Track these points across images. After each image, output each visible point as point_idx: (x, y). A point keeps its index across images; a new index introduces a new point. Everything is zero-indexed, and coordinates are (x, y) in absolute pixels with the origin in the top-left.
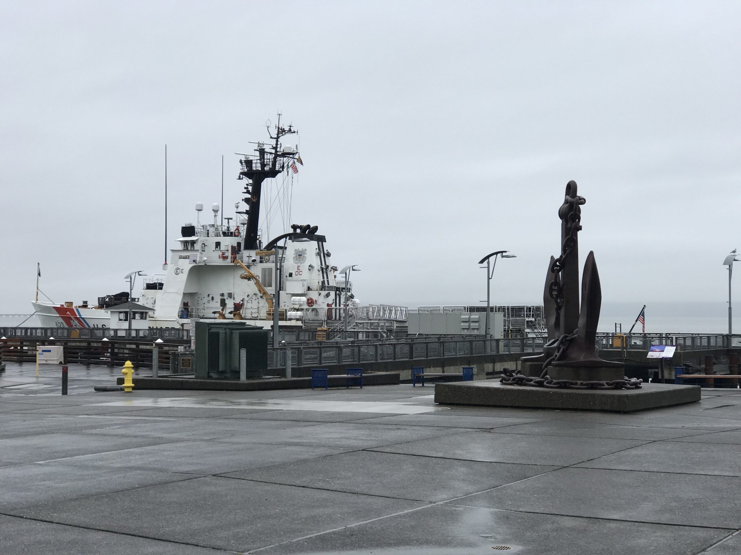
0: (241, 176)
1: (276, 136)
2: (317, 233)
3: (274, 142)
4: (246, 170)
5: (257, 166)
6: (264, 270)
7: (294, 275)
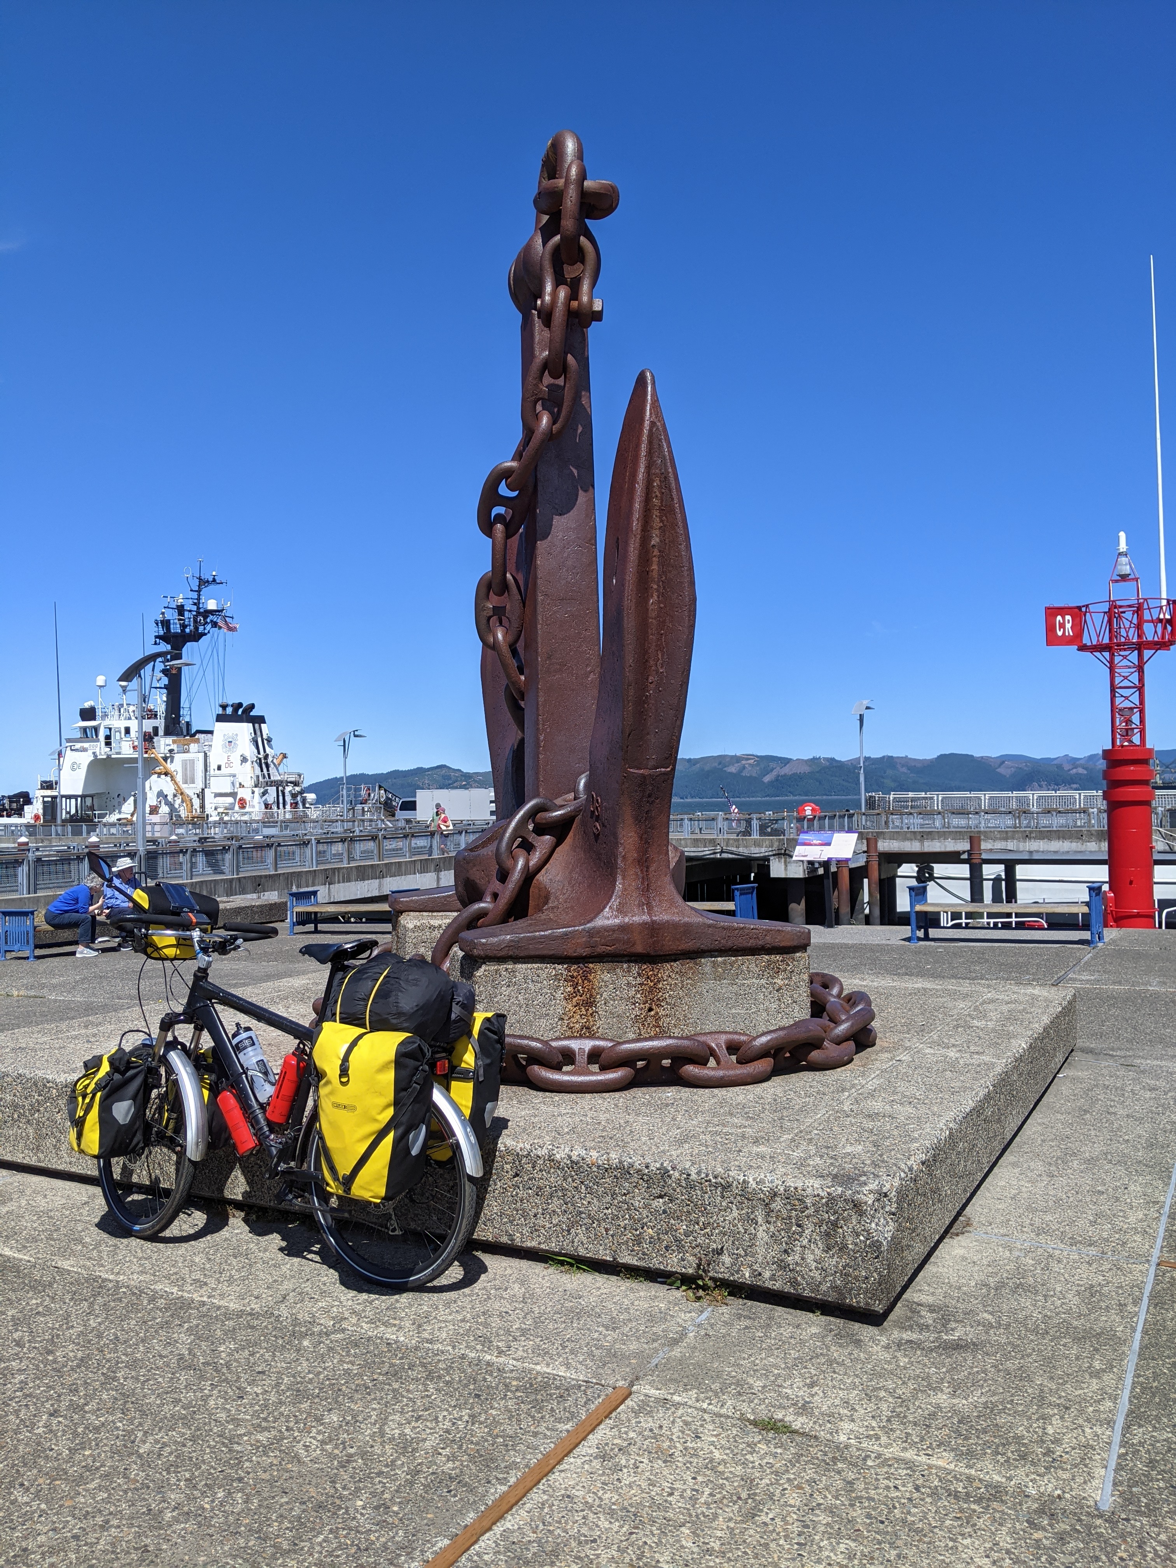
0: (158, 640)
1: (197, 589)
2: (253, 713)
3: (195, 595)
4: (161, 633)
5: (176, 628)
6: (184, 762)
7: (223, 768)
